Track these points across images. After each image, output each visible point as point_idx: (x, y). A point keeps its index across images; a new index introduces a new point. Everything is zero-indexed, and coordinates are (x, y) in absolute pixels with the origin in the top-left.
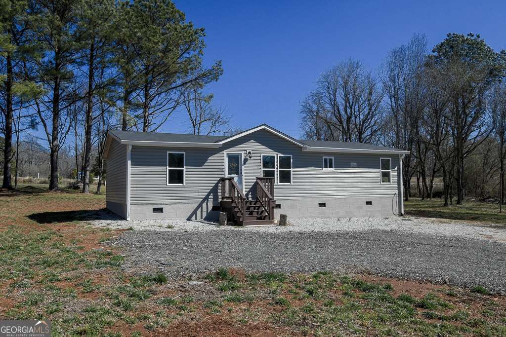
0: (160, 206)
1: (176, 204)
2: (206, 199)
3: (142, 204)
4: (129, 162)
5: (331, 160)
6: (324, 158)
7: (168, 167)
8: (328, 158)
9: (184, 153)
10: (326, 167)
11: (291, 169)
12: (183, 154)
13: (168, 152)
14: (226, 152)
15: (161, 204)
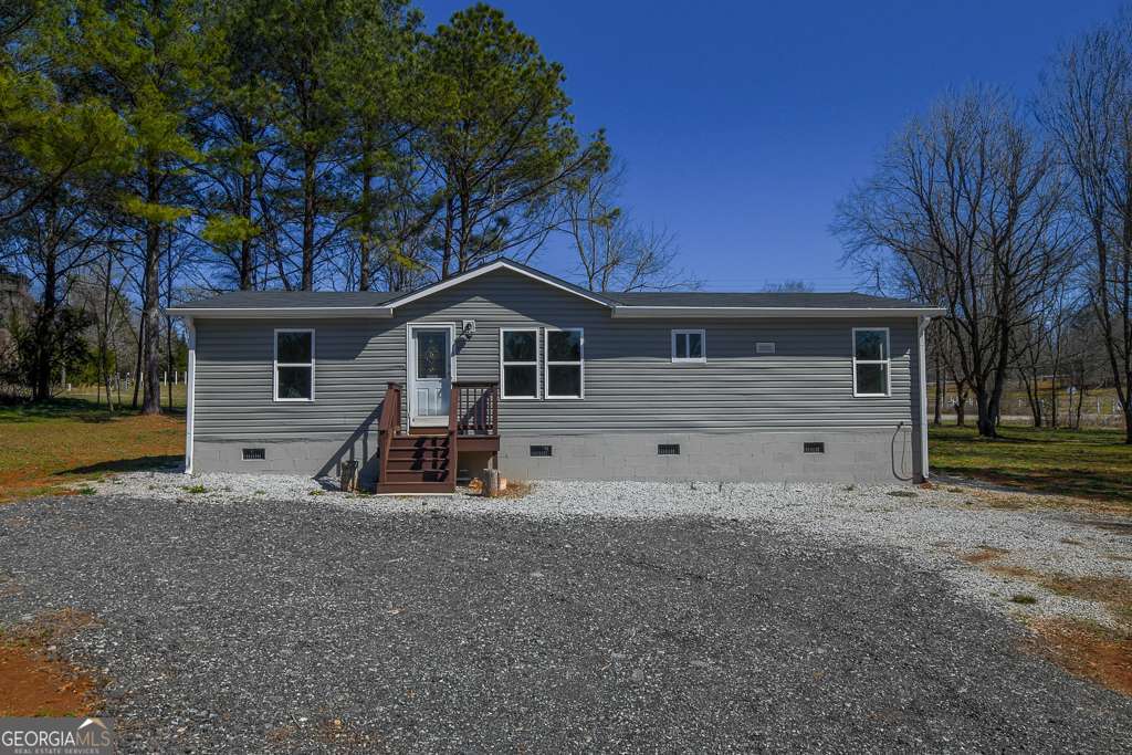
0: (258, 446)
1: (293, 440)
2: (363, 430)
3: (221, 441)
4: (192, 354)
5: (695, 339)
6: (674, 333)
7: (275, 362)
8: (687, 332)
9: (313, 331)
10: (681, 354)
11: (581, 363)
12: (309, 335)
13: (277, 331)
14: (410, 326)
15: (260, 441)
